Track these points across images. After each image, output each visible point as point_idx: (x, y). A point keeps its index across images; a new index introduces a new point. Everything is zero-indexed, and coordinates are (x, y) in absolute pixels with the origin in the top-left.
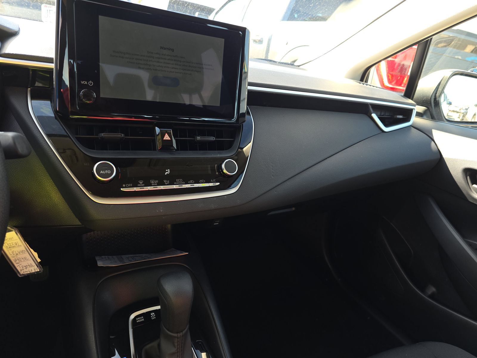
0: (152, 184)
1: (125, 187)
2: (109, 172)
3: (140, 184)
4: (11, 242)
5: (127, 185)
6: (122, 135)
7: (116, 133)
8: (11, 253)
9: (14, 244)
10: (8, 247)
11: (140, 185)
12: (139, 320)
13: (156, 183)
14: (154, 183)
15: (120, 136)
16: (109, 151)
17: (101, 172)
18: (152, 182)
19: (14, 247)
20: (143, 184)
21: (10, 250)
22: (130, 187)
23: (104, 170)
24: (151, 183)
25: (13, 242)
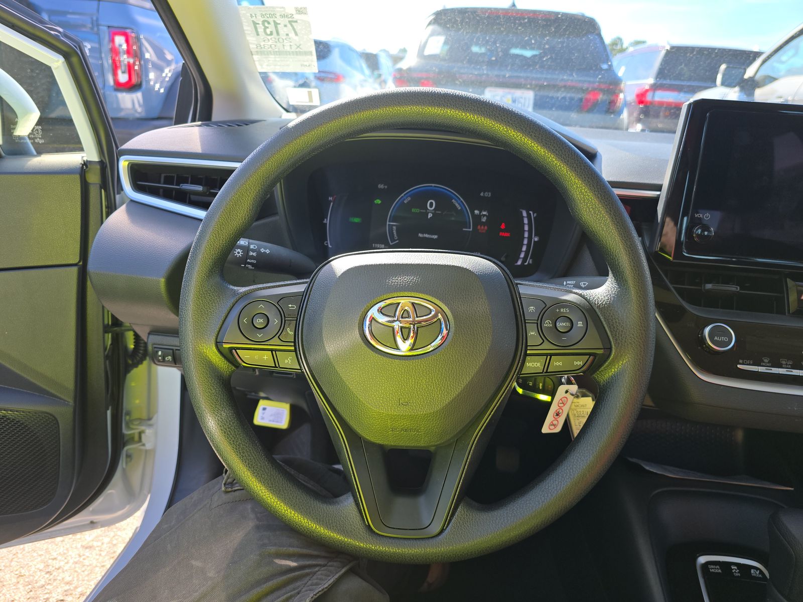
0: (783, 366)
1: (743, 364)
2: (726, 339)
3: (764, 362)
4: (582, 410)
5: (746, 362)
6: (737, 288)
7: (728, 284)
8: (577, 424)
9: (585, 413)
10: (576, 415)
11: (764, 364)
12: (713, 569)
13: (789, 365)
14: (787, 364)
15: (734, 289)
16: (721, 310)
17: (716, 338)
18: (784, 362)
19: (583, 416)
20: (768, 363)
21: (578, 420)
22: (749, 364)
23: (720, 336)
24: (782, 364)
25: (584, 410)
